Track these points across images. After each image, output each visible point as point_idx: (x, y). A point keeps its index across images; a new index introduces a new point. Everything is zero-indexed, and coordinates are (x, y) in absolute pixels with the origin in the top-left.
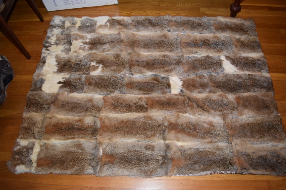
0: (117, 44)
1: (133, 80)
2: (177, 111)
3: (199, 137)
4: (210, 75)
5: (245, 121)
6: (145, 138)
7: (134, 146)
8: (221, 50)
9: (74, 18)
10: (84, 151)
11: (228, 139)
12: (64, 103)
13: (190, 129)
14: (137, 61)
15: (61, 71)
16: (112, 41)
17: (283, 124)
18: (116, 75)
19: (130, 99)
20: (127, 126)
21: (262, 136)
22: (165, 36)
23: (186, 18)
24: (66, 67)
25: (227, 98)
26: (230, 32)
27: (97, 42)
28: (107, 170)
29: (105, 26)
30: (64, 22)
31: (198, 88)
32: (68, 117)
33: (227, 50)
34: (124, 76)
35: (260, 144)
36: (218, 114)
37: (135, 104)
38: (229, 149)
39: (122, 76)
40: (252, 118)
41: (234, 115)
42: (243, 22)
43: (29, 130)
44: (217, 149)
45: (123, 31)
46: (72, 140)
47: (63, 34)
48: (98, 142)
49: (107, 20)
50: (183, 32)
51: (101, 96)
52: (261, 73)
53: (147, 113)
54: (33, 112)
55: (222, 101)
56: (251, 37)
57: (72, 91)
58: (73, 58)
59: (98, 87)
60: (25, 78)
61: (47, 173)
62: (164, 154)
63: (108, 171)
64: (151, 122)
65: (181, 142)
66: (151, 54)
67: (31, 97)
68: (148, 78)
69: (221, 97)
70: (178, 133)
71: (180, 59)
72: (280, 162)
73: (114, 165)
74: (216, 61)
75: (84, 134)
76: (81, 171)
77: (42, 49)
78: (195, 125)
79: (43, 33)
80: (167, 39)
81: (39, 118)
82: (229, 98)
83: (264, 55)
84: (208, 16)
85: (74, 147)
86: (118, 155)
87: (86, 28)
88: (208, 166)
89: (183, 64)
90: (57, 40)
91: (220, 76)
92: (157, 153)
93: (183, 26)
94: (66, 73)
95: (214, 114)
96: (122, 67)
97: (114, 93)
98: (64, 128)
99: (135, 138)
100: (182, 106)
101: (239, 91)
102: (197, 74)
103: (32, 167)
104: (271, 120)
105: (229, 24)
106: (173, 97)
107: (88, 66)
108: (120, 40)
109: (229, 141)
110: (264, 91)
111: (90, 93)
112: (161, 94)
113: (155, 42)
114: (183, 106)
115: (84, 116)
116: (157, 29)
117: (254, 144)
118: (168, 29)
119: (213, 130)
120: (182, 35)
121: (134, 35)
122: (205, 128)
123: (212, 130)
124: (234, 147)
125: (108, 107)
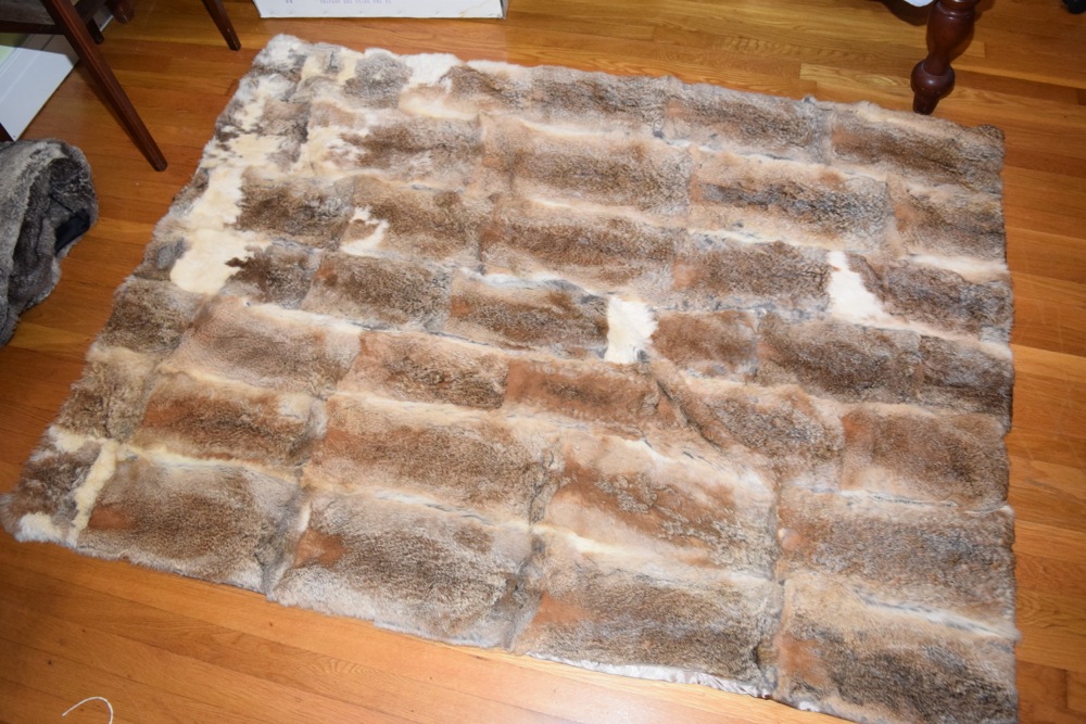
0: (459, 158)
1: (481, 289)
2: (608, 425)
3: (664, 536)
4: (767, 316)
5: (862, 510)
6: (464, 500)
7: (420, 522)
8: (838, 227)
9: (339, 51)
10: (249, 506)
11: (772, 564)
12: (228, 334)
13: (639, 500)
14: (514, 228)
15: (247, 225)
16: (444, 146)
17: (1014, 547)
18: (425, 265)
19: (452, 355)
20: (416, 448)
21: (914, 577)
22: (638, 152)
23: (731, 96)
24: (266, 213)
25: (812, 413)
26: (890, 166)
27: (393, 141)
28: (305, 584)
29: (438, 90)
30: (301, 60)
31: (708, 356)
32: (228, 381)
33: (862, 233)
34: (454, 272)
35: (896, 607)
36: (759, 463)
37: (464, 376)
38: (766, 600)
39: (446, 270)
40: (890, 501)
41: (823, 478)
42: (953, 136)
43: (95, 403)
44: (721, 593)
45: (490, 113)
46: (221, 462)
47: (287, 101)
48: (303, 485)
49: (445, 70)
50: (710, 146)
51: (357, 331)
52: (979, 339)
53: (493, 412)
54: (123, 345)
55: (788, 419)
56: (976, 198)
57: (266, 296)
58: (299, 186)
59: (355, 296)
60: (129, 229)
61: (111, 555)
62: (517, 571)
63: (307, 588)
64: (503, 450)
65: (592, 541)
66: (568, 210)
67: (130, 296)
68: (534, 293)
69: (789, 403)
70: (589, 507)
71: (671, 240)
72: (961, 694)
73: (334, 574)
74: (806, 268)
75: (267, 449)
76: (220, 572)
77: (207, 143)
78: (661, 487)
79: (225, 90)
80: (645, 162)
81: (137, 370)
82: (820, 412)
83: (1007, 272)
84: (819, 98)
85: (221, 485)
86: (357, 544)
87: (370, 88)
88: (668, 647)
89: (675, 262)
90: (265, 117)
91: (807, 324)
92: (495, 562)
93: (714, 122)
94: (263, 235)
95: (740, 459)
96: (454, 241)
97: (401, 327)
98: (206, 416)
99: (432, 496)
100: (629, 411)
101: (866, 391)
102: (719, 304)
103: (74, 526)
104: (967, 524)
105: (897, 135)
106: (605, 372)
107: (339, 220)
108: (473, 144)
109: (772, 572)
110: (967, 407)
111: (322, 313)
112: (564, 354)
113: (595, 166)
114: (634, 410)
115: (281, 388)
116: (615, 121)
117: (869, 602)
118: (658, 127)
119: (725, 521)
120: (703, 154)
121: (527, 131)
122: (696, 507)
123: (720, 519)
124: (791, 599)
125: (368, 372)
